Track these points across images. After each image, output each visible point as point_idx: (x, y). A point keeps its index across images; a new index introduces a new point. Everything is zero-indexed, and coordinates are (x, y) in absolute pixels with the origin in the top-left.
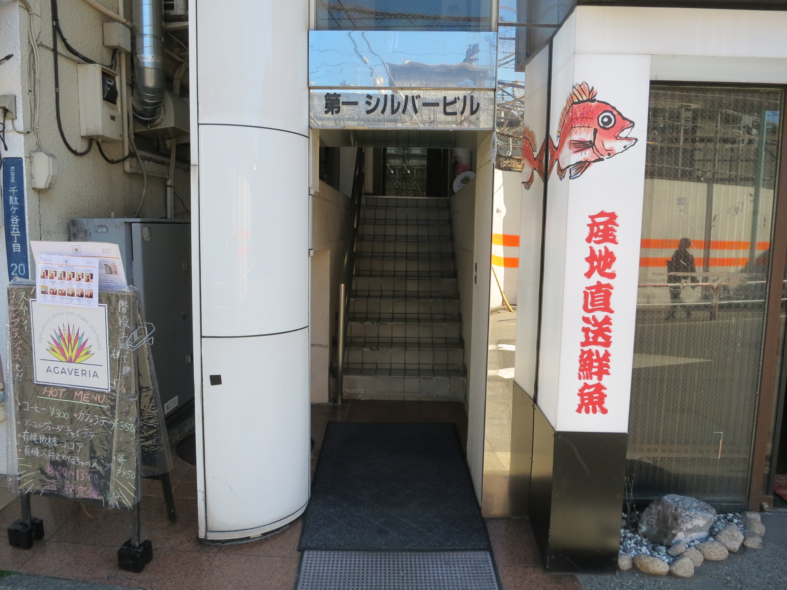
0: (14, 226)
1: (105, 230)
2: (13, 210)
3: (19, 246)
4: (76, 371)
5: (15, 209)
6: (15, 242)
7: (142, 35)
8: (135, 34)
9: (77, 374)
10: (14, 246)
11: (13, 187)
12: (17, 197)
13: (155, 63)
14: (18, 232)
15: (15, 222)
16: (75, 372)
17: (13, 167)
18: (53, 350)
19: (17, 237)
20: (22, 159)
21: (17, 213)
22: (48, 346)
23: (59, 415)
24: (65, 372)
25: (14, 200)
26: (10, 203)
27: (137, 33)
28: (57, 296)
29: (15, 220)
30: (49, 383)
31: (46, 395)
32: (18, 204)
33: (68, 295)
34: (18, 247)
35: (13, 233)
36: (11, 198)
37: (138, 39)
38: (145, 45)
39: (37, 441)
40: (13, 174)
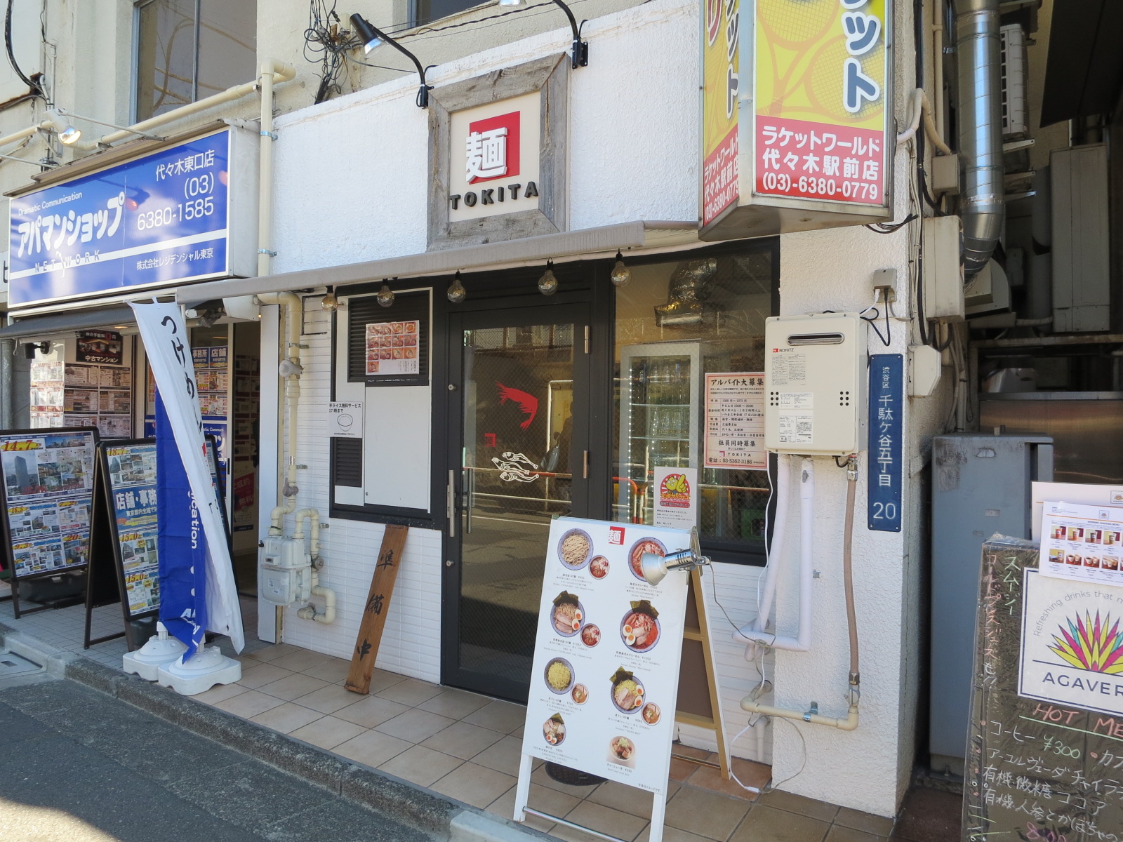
0: (884, 449)
1: (991, 454)
2: (884, 427)
3: (889, 479)
4: (1104, 686)
5: (887, 425)
6: (884, 472)
7: (975, 169)
8: (966, 169)
9: (1104, 690)
10: (880, 478)
11: (885, 395)
12: (891, 410)
13: (994, 206)
14: (889, 458)
15: (887, 443)
16: (1102, 688)
17: (887, 368)
18: (1061, 649)
19: (887, 465)
20: (902, 356)
21: (889, 432)
22: (1051, 641)
23: (1061, 751)
24: (1081, 686)
25: (886, 414)
26: (880, 418)
27: (969, 166)
28: (1082, 567)
29: (885, 441)
30: (1046, 698)
31: (1040, 716)
32: (892, 419)
33: (1105, 567)
34: (887, 480)
35: (880, 460)
36: (881, 411)
37: (968, 175)
38: (979, 184)
39: (1011, 784)
40: (886, 378)
